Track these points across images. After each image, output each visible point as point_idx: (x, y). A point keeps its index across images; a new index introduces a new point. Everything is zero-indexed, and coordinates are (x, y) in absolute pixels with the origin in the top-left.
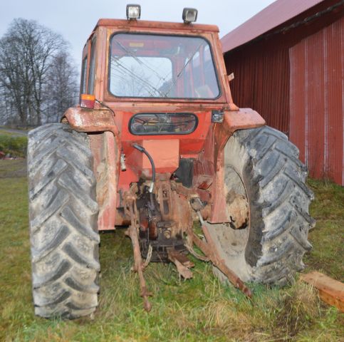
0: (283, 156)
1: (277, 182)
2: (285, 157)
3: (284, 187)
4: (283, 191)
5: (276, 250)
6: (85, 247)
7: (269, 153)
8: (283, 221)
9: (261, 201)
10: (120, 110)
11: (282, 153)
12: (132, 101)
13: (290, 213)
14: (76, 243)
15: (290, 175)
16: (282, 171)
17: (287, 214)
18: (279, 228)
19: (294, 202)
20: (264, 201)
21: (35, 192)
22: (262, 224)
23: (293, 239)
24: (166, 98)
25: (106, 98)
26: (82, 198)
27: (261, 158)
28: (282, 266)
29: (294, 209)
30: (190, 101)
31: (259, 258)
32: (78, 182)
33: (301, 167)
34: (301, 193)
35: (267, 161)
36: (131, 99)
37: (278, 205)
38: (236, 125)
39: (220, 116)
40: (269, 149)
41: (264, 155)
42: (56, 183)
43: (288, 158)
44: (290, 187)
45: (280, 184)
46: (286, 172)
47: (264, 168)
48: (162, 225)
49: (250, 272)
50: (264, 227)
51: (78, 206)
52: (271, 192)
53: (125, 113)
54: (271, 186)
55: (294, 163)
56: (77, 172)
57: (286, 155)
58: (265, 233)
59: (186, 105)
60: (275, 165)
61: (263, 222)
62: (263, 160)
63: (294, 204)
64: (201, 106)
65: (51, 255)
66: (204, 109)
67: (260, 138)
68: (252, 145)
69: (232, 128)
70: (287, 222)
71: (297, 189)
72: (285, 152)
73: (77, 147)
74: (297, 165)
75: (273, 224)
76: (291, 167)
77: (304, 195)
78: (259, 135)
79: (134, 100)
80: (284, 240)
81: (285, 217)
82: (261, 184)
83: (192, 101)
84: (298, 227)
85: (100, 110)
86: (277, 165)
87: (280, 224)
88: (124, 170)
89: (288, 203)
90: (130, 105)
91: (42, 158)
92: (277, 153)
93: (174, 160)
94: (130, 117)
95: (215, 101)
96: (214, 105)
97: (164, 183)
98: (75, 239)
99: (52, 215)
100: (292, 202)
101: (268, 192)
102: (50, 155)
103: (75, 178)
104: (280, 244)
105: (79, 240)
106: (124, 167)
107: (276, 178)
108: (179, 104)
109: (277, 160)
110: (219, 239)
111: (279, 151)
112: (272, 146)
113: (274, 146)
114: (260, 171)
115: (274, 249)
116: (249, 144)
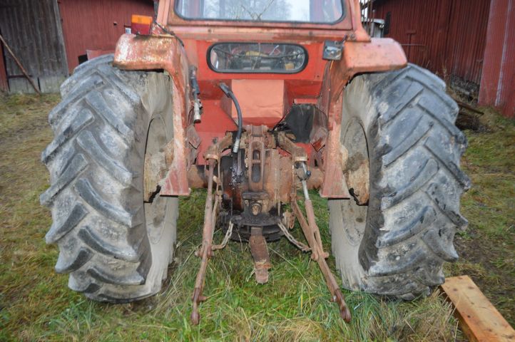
0: (427, 118)
1: (412, 159)
2: (431, 120)
3: (422, 168)
4: (418, 174)
5: (398, 258)
6: (111, 232)
7: (406, 112)
8: (412, 220)
9: (383, 184)
10: (192, 37)
11: (428, 112)
12: (207, 26)
13: (425, 209)
14: (97, 227)
15: (434, 150)
16: (422, 142)
17: (421, 210)
18: (404, 230)
19: (433, 193)
20: (388, 186)
21: (48, 154)
22: (380, 218)
23: (425, 246)
24: (259, 20)
25: (170, 20)
26: (106, 167)
27: (393, 118)
28: (405, 279)
29: (432, 204)
30: (294, 26)
31: (373, 264)
32: (105, 142)
33: (456, 137)
34: (449, 178)
35: (401, 124)
36: (206, 23)
37: (408, 195)
38: (357, 65)
39: (337, 50)
40: (408, 105)
41: (398, 114)
42: (75, 143)
43: (436, 122)
44: (430, 170)
45: (415, 163)
46: (428, 145)
47: (395, 135)
48: (249, 197)
49: (362, 276)
50: (383, 222)
51: (100, 177)
52: (399, 174)
53: (198, 42)
54: (400, 165)
55: (444, 130)
56: (107, 128)
57: (433, 116)
58: (384, 232)
59: (288, 31)
60: (412, 132)
61: (382, 216)
62: (396, 121)
63: (434, 197)
64: (311, 33)
65: (68, 239)
66: (316, 38)
67: (399, 85)
68: (384, 96)
69: (351, 69)
70: (418, 223)
71: (442, 172)
72: (432, 111)
73: (120, 90)
74: (450, 132)
75: (396, 222)
76: (439, 135)
77: (454, 181)
78: (399, 81)
79: (210, 23)
80: (411, 247)
81: (417, 214)
82: (386, 159)
83: (298, 26)
84: (437, 230)
85: (160, 37)
86: (415, 132)
87: (408, 223)
88: (198, 122)
89: (424, 195)
90: (204, 30)
91: (67, 106)
92: (418, 113)
93: (276, 108)
94: (207, 48)
95: (334, 27)
96: (332, 32)
97: (256, 139)
98: (95, 223)
99: (63, 188)
100: (430, 193)
101: (395, 173)
102: (78, 101)
103: (103, 136)
104: (405, 252)
105: (100, 224)
106: (197, 117)
107: (411, 153)
108: (277, 31)
109: (417, 124)
110: (342, 210)
111: (423, 109)
112: (413, 99)
113: (417, 100)
114: (388, 138)
115: (395, 257)
116: (379, 93)
